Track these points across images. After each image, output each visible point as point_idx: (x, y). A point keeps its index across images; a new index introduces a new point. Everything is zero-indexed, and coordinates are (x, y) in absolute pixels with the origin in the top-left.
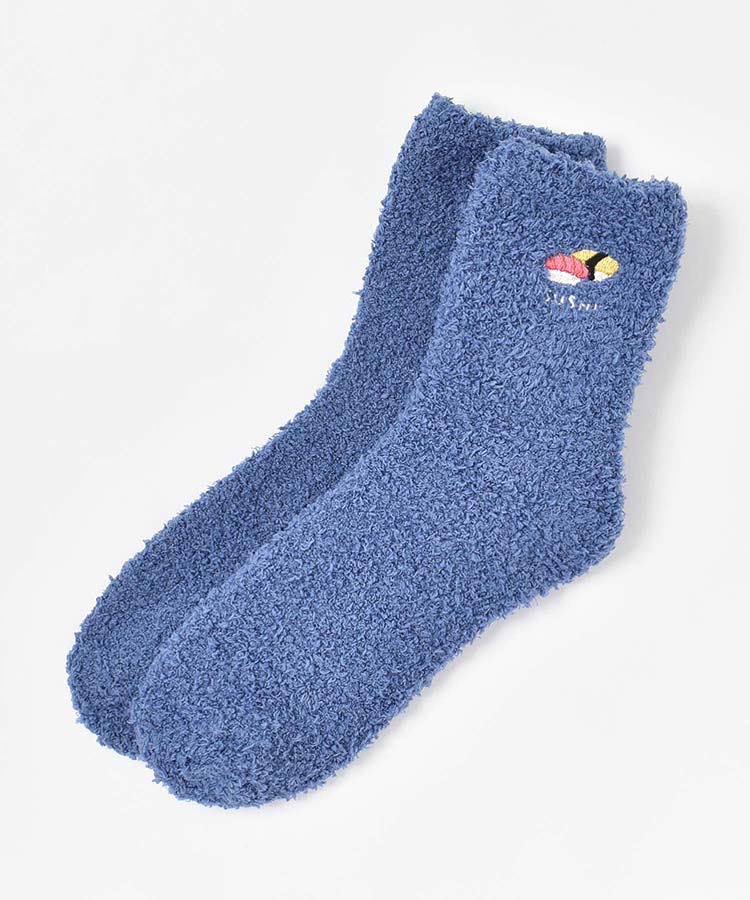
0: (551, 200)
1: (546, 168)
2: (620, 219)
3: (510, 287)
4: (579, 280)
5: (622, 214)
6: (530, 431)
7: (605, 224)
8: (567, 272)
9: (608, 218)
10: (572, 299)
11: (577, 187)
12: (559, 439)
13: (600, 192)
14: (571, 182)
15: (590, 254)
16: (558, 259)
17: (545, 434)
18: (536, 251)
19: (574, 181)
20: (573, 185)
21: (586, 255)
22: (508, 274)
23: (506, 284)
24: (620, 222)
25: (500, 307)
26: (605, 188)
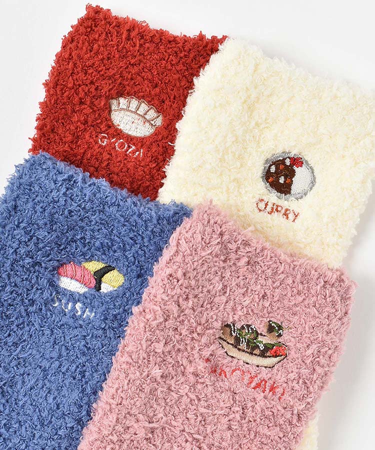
0: (66, 212)
1: (60, 178)
2: (131, 236)
3: (20, 292)
4: (86, 290)
5: (134, 231)
6: (27, 431)
7: (116, 238)
8: (77, 280)
9: (120, 234)
10: (79, 306)
11: (92, 201)
12: (53, 442)
13: (113, 209)
14: (85, 195)
15: (99, 265)
16: (69, 268)
17: (40, 437)
18: (50, 260)
19: (88, 194)
20: (87, 198)
21: (94, 266)
22: (19, 280)
23: (17, 289)
24: (131, 238)
25: (8, 310)
26: (119, 205)
